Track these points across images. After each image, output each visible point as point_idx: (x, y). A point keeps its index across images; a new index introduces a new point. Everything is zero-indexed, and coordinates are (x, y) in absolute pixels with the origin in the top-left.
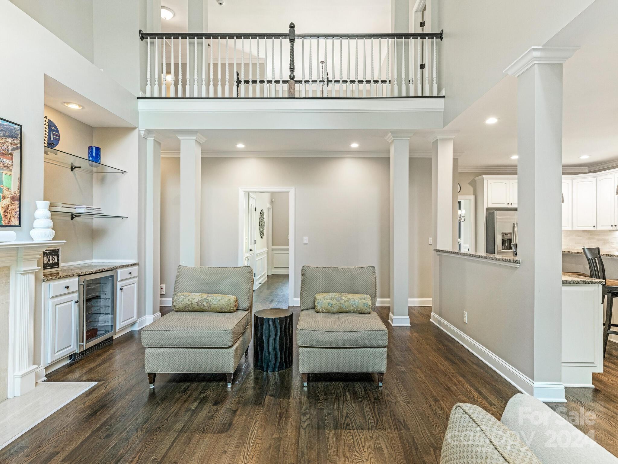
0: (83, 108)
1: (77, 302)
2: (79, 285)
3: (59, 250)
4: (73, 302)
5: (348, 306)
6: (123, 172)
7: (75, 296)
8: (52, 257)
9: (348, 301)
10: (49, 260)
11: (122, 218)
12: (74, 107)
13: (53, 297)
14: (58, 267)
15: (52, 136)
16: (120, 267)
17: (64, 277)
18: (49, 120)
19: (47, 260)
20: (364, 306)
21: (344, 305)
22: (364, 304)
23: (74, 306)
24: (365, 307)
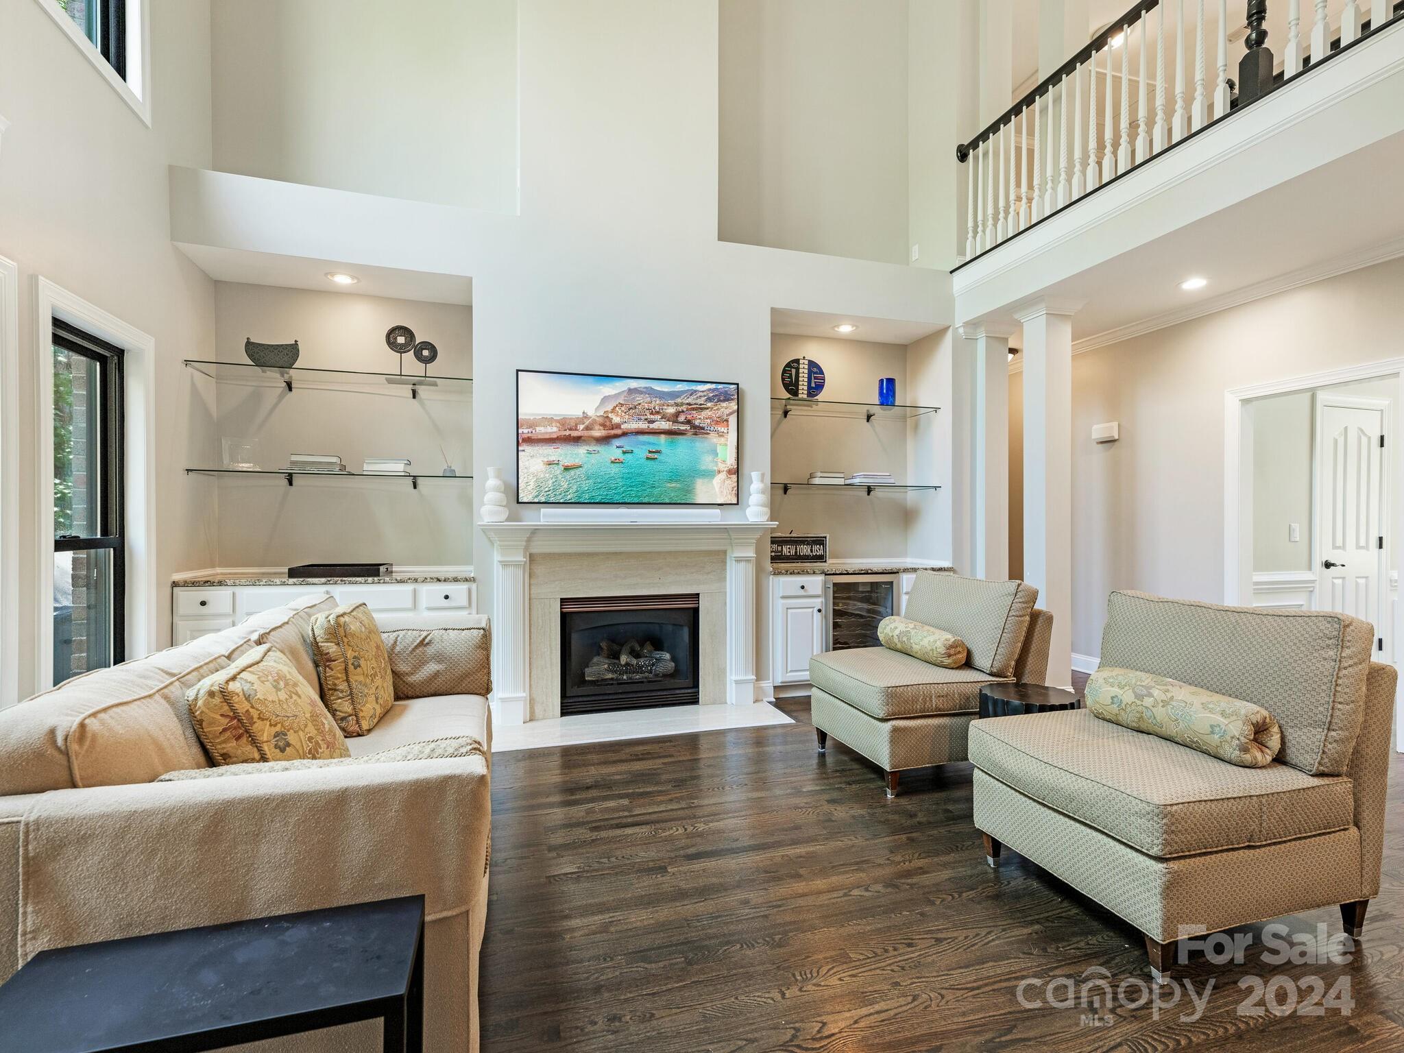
0: (857, 327)
1: (819, 611)
2: (826, 588)
3: (826, 537)
4: (816, 610)
5: (1161, 716)
6: (936, 409)
7: (818, 603)
8: (816, 547)
9: (1165, 703)
10: (811, 551)
11: (936, 488)
12: (845, 329)
13: (783, 597)
14: (825, 562)
15: (813, 381)
16: (906, 570)
17: (799, 573)
18: (809, 361)
19: (809, 550)
20: (1212, 733)
21: (1149, 714)
22: (1212, 726)
23: (818, 617)
24: (1216, 737)
